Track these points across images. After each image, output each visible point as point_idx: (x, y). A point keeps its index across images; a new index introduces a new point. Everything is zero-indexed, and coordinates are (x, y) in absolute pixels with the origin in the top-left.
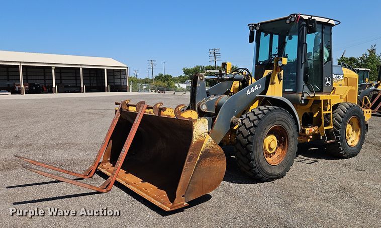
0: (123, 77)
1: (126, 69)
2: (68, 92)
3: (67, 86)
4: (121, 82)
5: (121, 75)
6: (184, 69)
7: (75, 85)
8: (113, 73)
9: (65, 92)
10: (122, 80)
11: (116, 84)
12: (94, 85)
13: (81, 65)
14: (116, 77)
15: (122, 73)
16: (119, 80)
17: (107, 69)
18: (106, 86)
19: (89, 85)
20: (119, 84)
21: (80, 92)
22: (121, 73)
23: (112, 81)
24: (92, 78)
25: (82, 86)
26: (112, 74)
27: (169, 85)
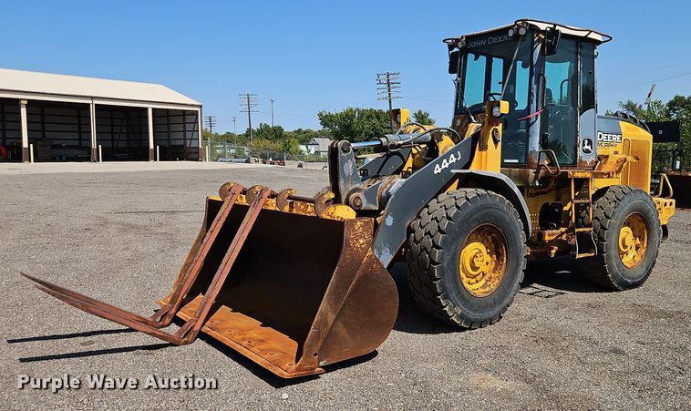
0: (189, 127)
1: (198, 109)
2: (61, 160)
3: (60, 146)
4: (185, 139)
5: (184, 124)
6: (320, 114)
7: (77, 143)
8: (166, 117)
9: (53, 160)
10: (189, 135)
11: (173, 143)
12: (123, 144)
13: (92, 98)
14: (173, 128)
15: (189, 119)
16: (181, 135)
17: (153, 109)
18: (152, 147)
19: (109, 144)
20: (181, 142)
21: (88, 159)
22: (185, 118)
23: (164, 136)
24: (117, 129)
25: (94, 145)
26: (164, 120)
27: (287, 148)
